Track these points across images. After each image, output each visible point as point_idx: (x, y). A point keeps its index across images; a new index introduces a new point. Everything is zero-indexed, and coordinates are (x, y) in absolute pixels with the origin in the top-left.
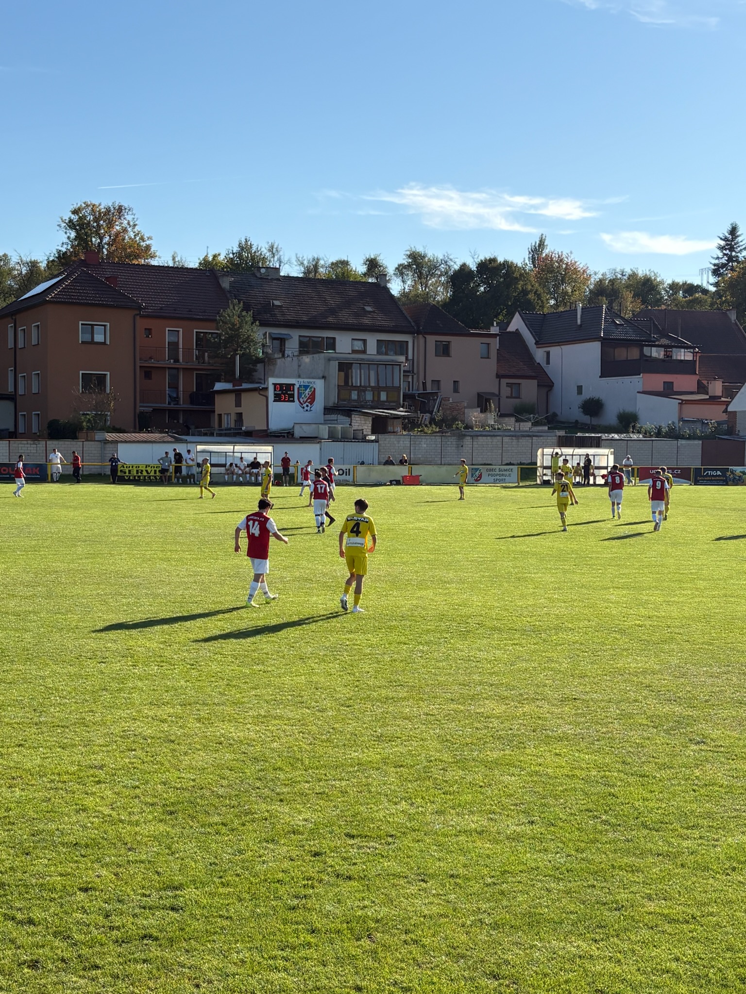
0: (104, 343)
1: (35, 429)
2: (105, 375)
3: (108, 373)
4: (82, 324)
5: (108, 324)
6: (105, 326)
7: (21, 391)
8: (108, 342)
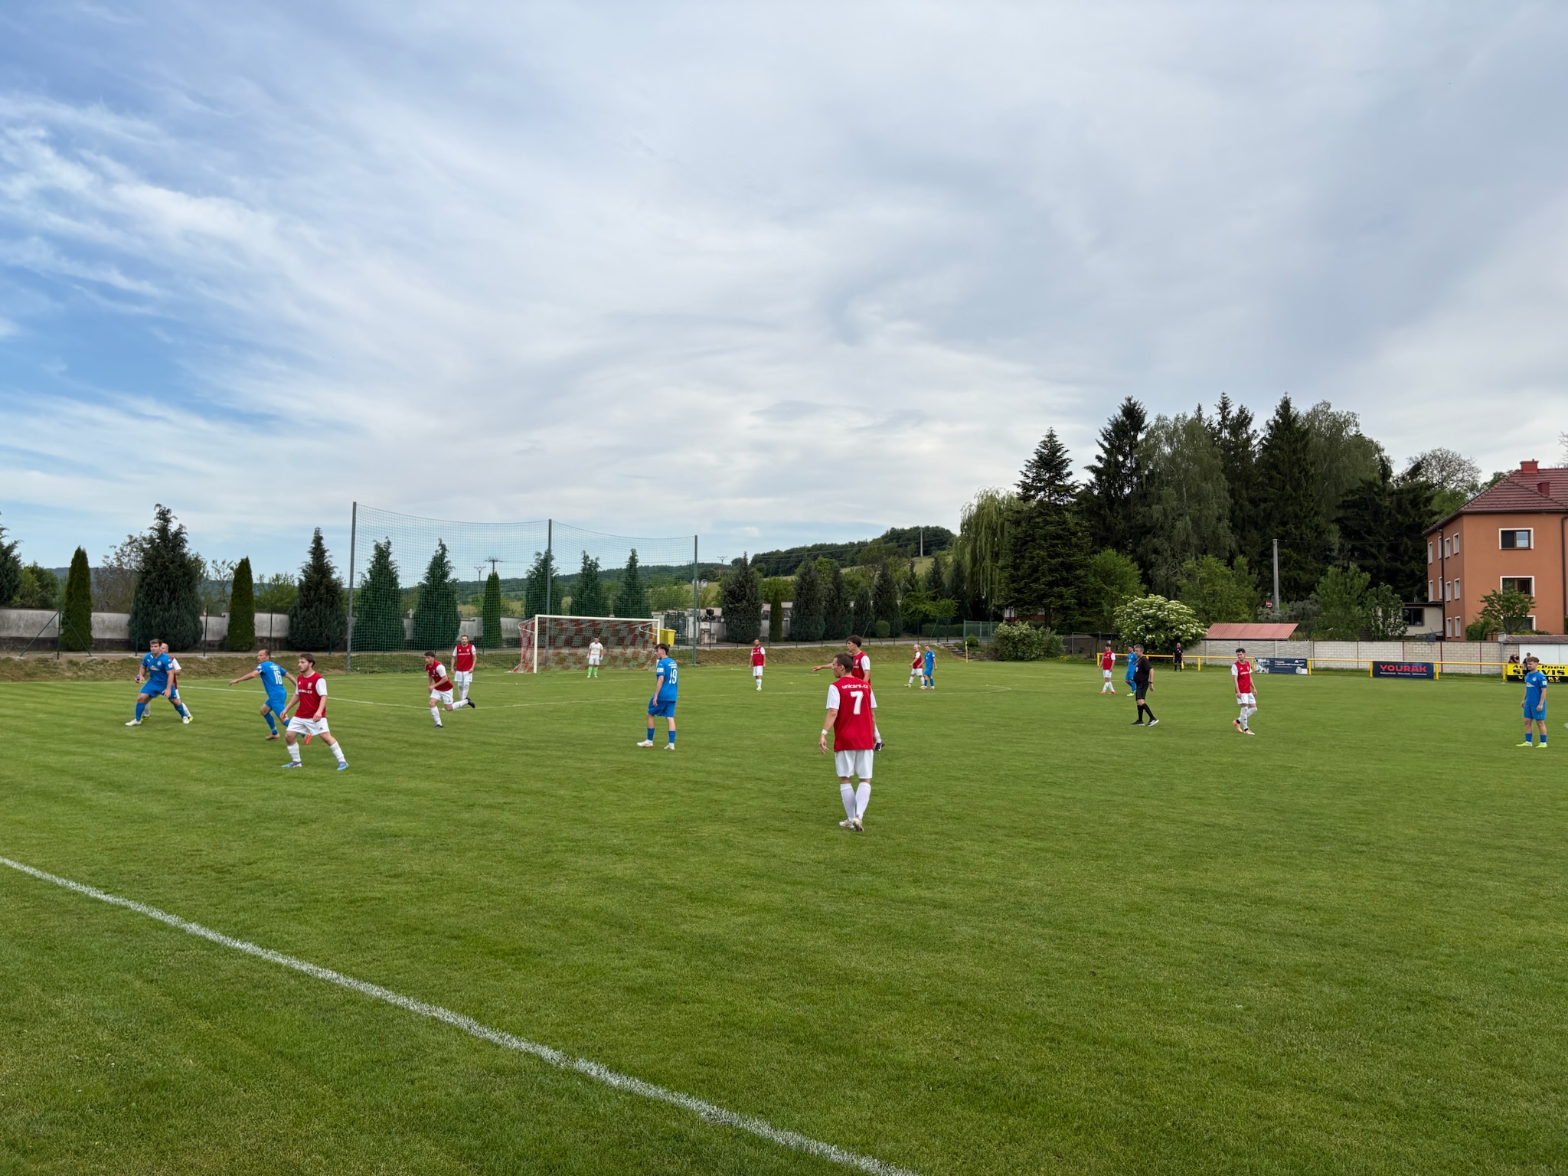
0: (1529, 548)
1: (1458, 634)
2: (1531, 579)
3: (1533, 577)
4: (1502, 532)
5: (1532, 529)
6: (1529, 531)
7: (1448, 599)
8: (1532, 547)
